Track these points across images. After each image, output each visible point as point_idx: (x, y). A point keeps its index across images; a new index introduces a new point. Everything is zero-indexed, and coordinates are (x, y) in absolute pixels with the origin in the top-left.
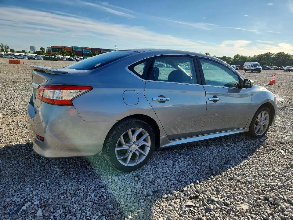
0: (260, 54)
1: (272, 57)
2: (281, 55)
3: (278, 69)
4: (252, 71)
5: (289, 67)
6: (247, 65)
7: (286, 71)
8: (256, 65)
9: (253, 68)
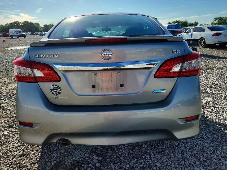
0: (11, 23)
1: (21, 25)
2: (26, 23)
3: (33, 34)
4: (18, 37)
5: (42, 33)
6: (12, 31)
7: (41, 36)
8: (20, 32)
9: (18, 34)
